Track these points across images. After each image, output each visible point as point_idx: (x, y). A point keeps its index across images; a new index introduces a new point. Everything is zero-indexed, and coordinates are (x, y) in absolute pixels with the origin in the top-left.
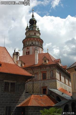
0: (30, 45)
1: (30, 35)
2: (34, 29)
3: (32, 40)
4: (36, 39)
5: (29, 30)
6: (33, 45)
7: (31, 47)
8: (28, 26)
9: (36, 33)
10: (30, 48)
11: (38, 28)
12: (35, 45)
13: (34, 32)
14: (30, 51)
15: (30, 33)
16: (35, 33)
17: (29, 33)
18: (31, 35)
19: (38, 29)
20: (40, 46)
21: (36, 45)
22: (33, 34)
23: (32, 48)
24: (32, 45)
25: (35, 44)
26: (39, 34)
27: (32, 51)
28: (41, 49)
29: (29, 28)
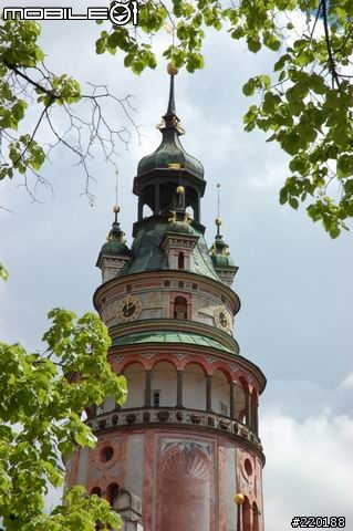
0: (131, 419)
1: (135, 316)
2: (174, 265)
3: (147, 368)
4: (182, 362)
5: (129, 264)
6: (153, 418)
7: (136, 442)
8: (116, 233)
9: (193, 301)
10: (123, 451)
11: (218, 237)
12: (173, 418)
13: (174, 286)
14: (123, 475)
15: (135, 300)
16: (181, 303)
17: (128, 299)
18: (146, 316)
19: (220, 246)
20: (223, 431)
21: (186, 419)
22: (166, 306)
23: (147, 451)
24: (146, 417)
25: (179, 407)
26: (223, 308)
27: (146, 483)
28: (232, 456)
29: (129, 245)
